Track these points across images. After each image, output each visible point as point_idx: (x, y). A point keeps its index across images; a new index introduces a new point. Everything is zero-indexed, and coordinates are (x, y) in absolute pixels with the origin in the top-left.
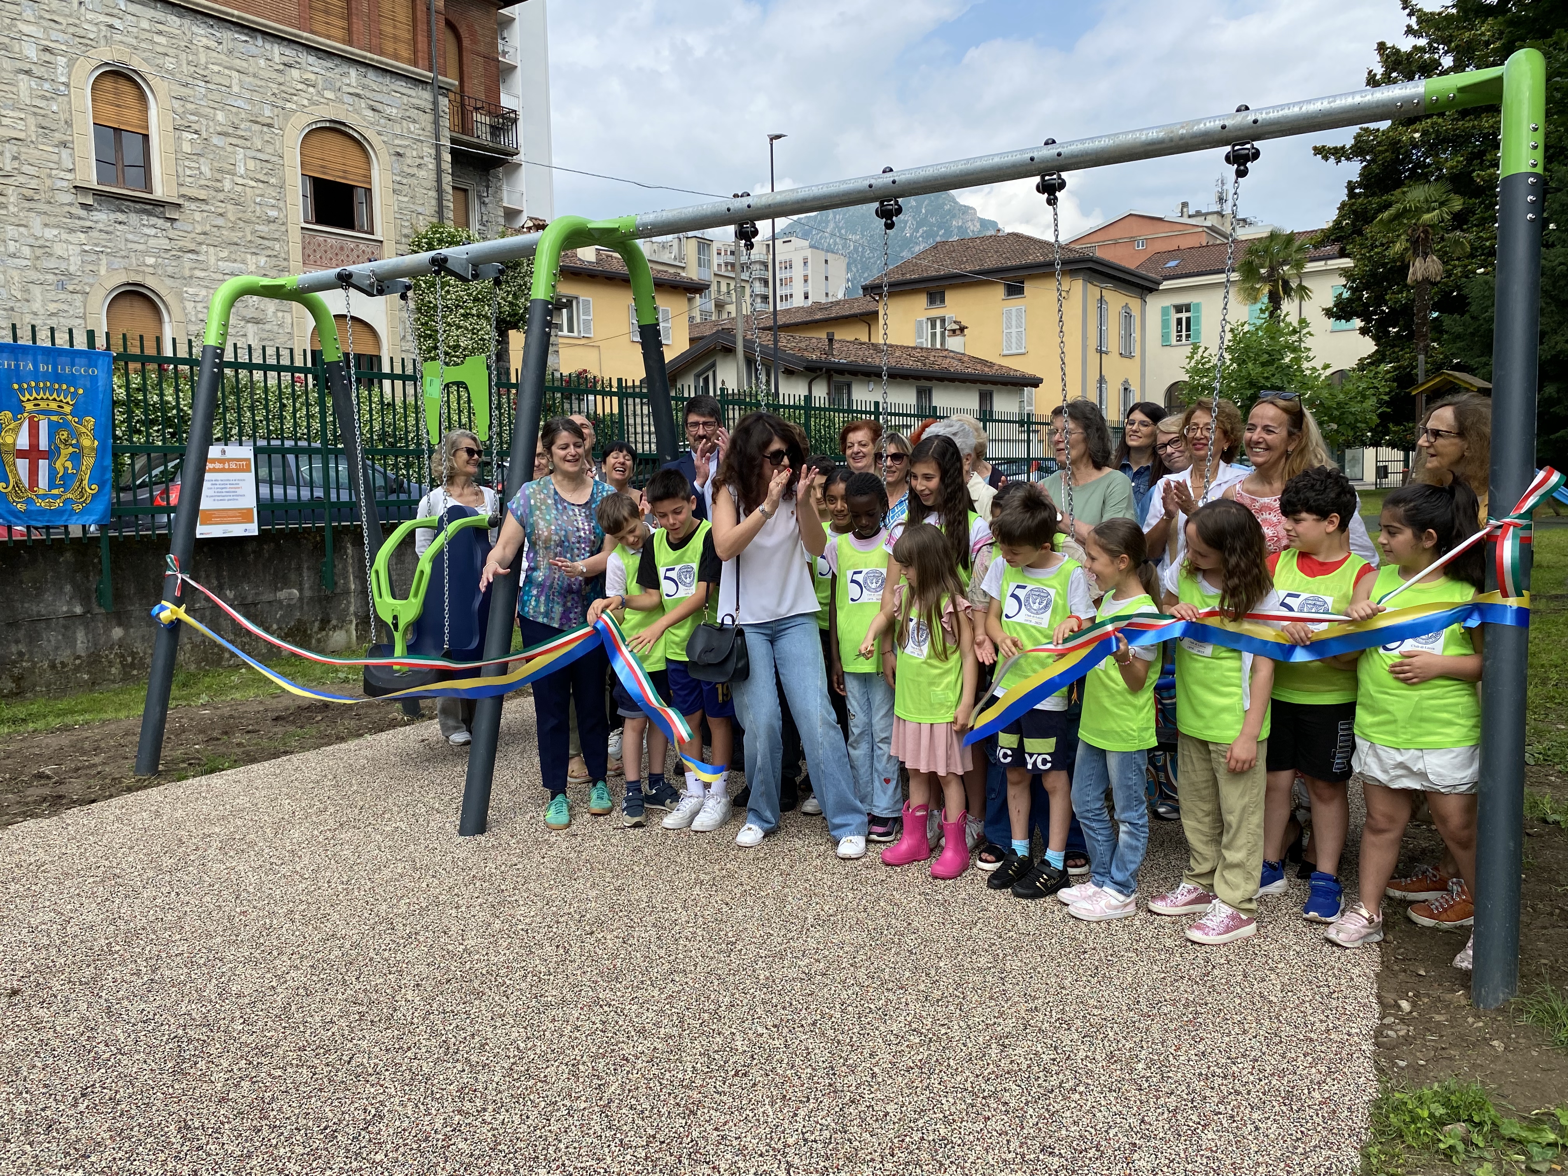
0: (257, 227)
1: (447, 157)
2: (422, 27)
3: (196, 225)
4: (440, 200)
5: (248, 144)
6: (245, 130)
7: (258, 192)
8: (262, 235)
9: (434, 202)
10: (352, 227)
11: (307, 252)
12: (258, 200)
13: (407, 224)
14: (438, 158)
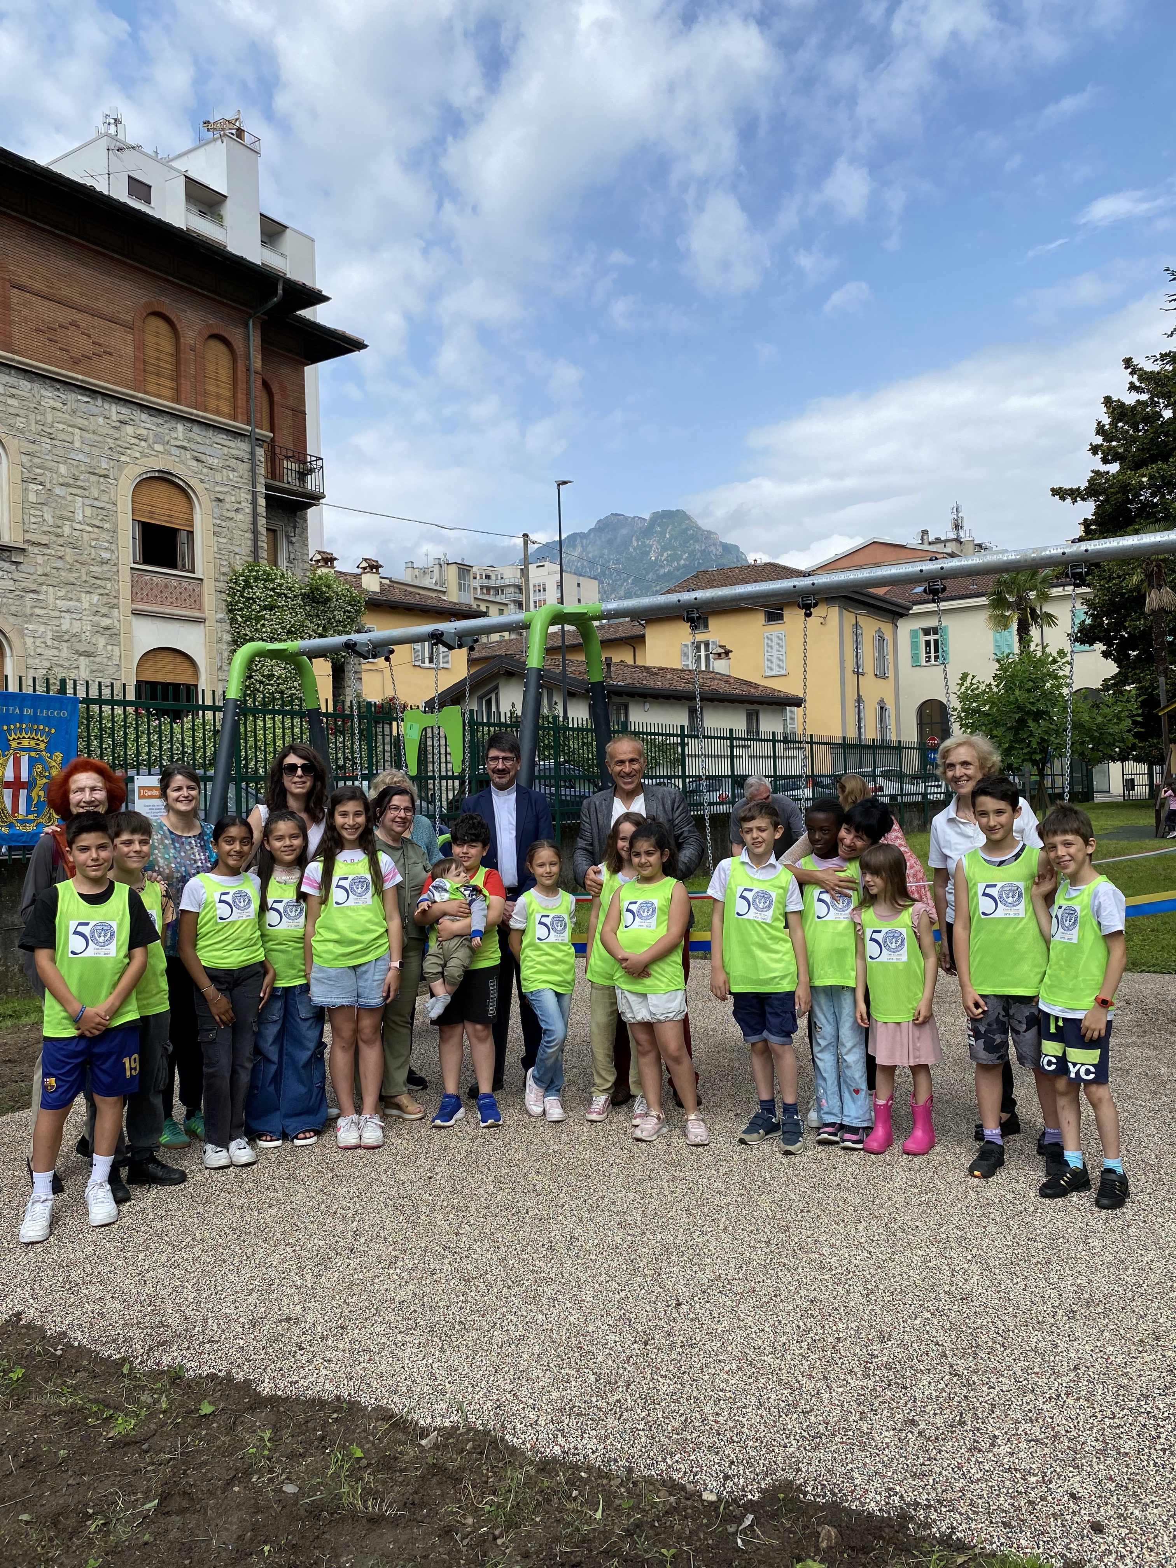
0: (92, 568)
1: (262, 502)
2: (242, 385)
3: (39, 568)
4: (255, 540)
5: (86, 493)
6: (84, 481)
7: (95, 536)
8: (96, 575)
9: (250, 543)
10: (174, 566)
11: (135, 590)
12: (93, 543)
13: (225, 563)
14: (254, 503)
